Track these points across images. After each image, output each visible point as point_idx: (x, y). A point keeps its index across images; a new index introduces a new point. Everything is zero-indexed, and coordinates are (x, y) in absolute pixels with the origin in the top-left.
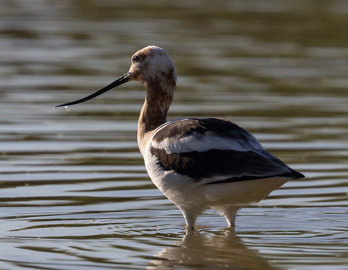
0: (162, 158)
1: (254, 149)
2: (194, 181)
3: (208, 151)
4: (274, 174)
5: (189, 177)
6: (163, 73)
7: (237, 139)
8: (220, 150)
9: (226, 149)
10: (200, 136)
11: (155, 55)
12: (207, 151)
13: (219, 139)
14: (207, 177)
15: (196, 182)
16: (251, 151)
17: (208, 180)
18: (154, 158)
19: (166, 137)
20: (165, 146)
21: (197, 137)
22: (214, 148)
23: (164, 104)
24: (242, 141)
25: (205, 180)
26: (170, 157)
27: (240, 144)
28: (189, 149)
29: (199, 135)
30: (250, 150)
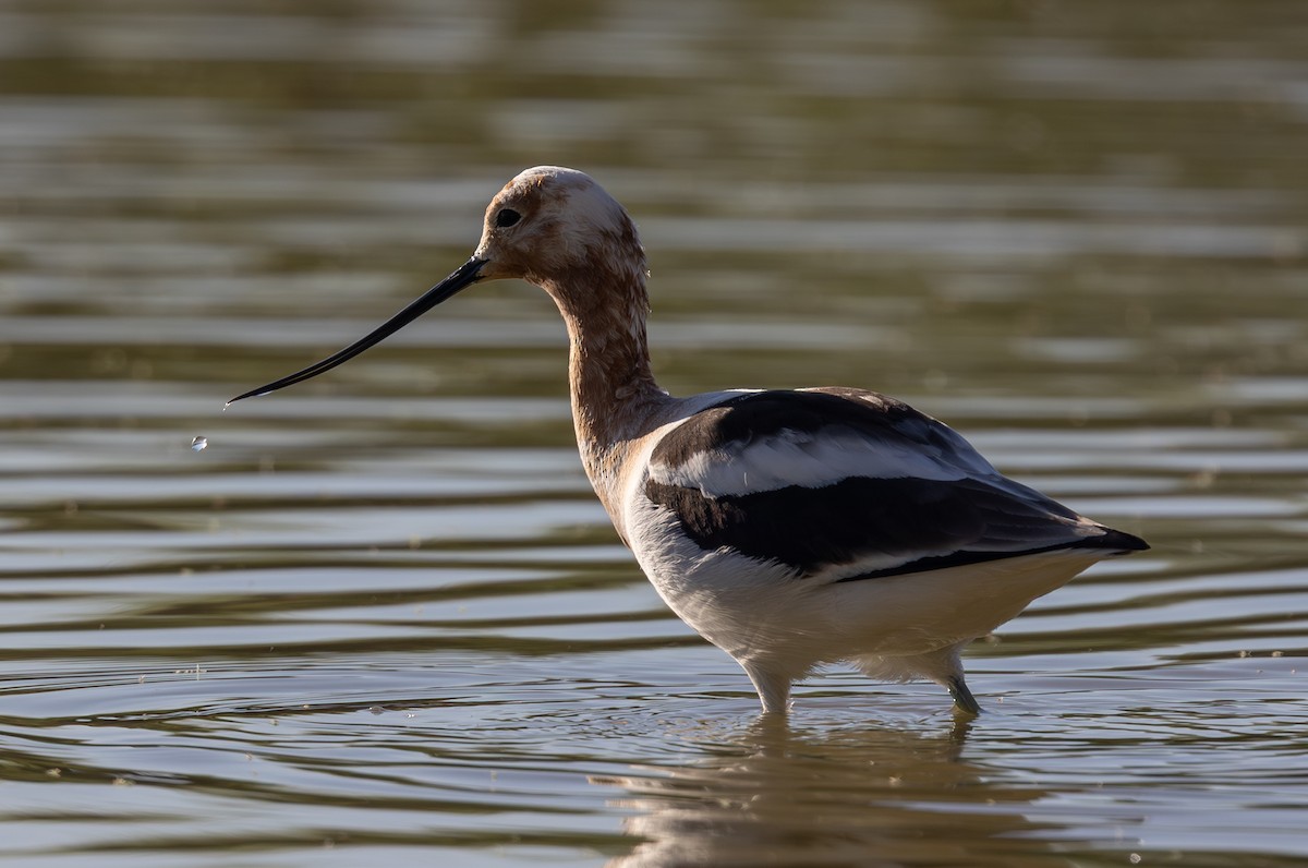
0: (690, 512)
1: (977, 474)
2: (798, 574)
3: (835, 483)
4: (1055, 541)
5: (780, 563)
6: (606, 235)
7: (923, 446)
8: (874, 479)
9: (892, 476)
10: (805, 440)
11: (569, 192)
12: (833, 485)
13: (867, 445)
14: (839, 560)
15: (805, 577)
16: (967, 480)
17: (844, 569)
18: (663, 514)
19: (698, 450)
20: (696, 475)
21: (800, 445)
22: (856, 475)
23: (633, 312)
24: (937, 452)
25: (834, 571)
26: (714, 508)
27: (933, 459)
28: (777, 480)
29: (804, 438)
30: (965, 476)
